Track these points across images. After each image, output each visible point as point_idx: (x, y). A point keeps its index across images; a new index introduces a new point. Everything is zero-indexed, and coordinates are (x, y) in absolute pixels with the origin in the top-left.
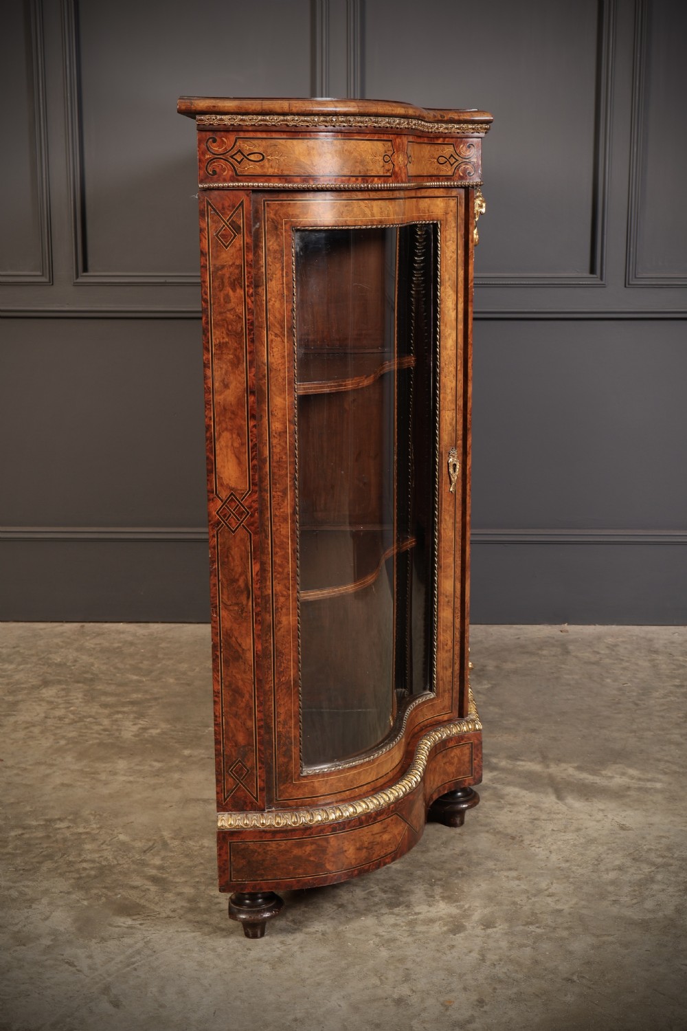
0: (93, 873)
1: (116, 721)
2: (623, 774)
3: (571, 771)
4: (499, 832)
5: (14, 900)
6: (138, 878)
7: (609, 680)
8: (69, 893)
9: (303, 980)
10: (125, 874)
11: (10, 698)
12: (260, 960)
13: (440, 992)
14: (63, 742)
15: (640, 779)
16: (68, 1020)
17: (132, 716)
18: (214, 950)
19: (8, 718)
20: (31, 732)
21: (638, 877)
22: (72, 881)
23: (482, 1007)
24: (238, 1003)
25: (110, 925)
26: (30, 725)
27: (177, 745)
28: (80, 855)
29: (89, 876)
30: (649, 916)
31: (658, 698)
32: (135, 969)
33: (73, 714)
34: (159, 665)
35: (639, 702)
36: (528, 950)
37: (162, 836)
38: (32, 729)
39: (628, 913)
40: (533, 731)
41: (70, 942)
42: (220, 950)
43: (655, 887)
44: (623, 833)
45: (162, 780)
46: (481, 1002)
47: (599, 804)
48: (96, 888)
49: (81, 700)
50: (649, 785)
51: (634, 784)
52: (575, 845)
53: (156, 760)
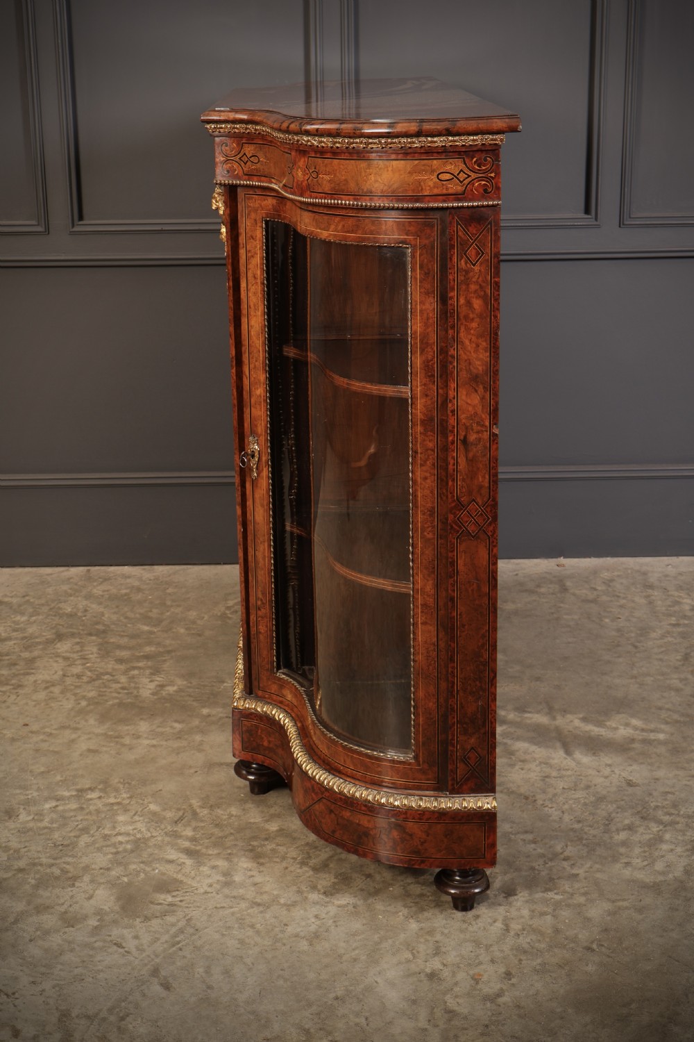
0: (129, 847)
1: (133, 677)
2: (627, 725)
3: (577, 723)
4: (513, 792)
5: (57, 878)
6: (173, 851)
7: (607, 620)
8: (108, 869)
9: (340, 956)
10: (160, 847)
11: (26, 655)
12: (297, 936)
13: (470, 965)
14: (84, 703)
15: (643, 730)
16: (123, 1004)
17: (148, 672)
18: (252, 926)
19: (27, 677)
20: (51, 692)
21: (647, 837)
22: (110, 856)
23: (510, 980)
24: (281, 982)
25: (152, 903)
26: (49, 685)
27: (195, 704)
28: (114, 828)
29: (125, 851)
30: (661, 878)
31: (656, 639)
32: (181, 949)
33: (90, 671)
34: (168, 614)
35: (638, 644)
36: (549, 918)
37: (190, 805)
38: (52, 689)
39: (640, 876)
40: (538, 679)
41: (115, 922)
42: (258, 926)
43: (665, 847)
44: (630, 790)
45: (184, 743)
46: (508, 975)
47: (606, 759)
48: (134, 863)
49: (96, 655)
50: (652, 736)
51: (639, 735)
52: (585, 804)
53: (176, 721)
